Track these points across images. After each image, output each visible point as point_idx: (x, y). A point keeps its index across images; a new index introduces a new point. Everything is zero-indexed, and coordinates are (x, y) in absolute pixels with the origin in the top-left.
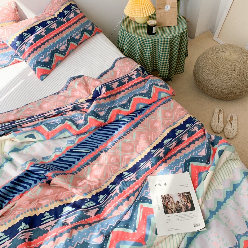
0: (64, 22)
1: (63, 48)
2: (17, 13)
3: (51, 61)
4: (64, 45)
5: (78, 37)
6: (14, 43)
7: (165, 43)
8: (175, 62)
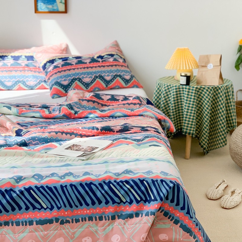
0: (99, 62)
1: (87, 80)
3: (70, 85)
4: (89, 78)
5: (108, 78)
6: (45, 65)
7: (191, 91)
8: (206, 121)
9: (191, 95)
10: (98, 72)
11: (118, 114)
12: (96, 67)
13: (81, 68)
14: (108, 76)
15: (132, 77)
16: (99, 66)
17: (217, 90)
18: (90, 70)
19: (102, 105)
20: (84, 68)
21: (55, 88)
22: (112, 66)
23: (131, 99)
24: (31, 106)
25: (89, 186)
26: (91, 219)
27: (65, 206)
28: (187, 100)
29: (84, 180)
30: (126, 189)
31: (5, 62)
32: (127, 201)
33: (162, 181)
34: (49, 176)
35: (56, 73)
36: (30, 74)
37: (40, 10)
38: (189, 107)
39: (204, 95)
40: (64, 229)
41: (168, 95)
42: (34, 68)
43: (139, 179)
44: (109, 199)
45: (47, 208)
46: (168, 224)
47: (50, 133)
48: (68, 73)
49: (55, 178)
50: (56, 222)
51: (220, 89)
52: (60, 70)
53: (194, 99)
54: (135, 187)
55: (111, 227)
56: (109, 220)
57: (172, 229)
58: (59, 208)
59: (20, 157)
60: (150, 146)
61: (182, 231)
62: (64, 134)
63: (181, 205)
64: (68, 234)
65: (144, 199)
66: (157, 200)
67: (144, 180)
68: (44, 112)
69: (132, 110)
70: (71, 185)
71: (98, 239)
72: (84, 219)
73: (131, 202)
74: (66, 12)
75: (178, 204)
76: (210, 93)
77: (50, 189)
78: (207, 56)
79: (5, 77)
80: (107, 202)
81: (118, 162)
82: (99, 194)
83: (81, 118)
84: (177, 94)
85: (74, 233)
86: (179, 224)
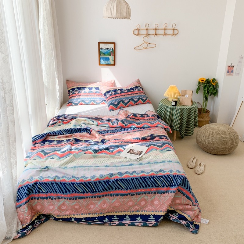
0: (131, 91)
1: (126, 101)
2: (113, 85)
3: (118, 104)
5: (136, 100)
6: (105, 93)
7: (178, 110)
8: (185, 124)
9: (178, 112)
10: (131, 97)
11: (146, 126)
12: (130, 94)
13: (123, 96)
14: (136, 99)
15: (147, 98)
16: (131, 94)
17: (191, 109)
18: (127, 96)
19: (137, 120)
20: (124, 95)
21: (111, 106)
22: (137, 93)
23: (150, 116)
24: (102, 119)
25: (144, 178)
26: (145, 193)
27: (133, 188)
28: (176, 114)
29: (141, 176)
30: (161, 180)
31: (85, 91)
32: (161, 186)
33: (178, 176)
34: (125, 173)
35: (111, 98)
36: (97, 97)
37: (101, 64)
38: (177, 117)
39: (184, 112)
40: (132, 198)
41: (166, 111)
42: (99, 94)
43: (167, 175)
44: (153, 185)
45: (125, 189)
46: (180, 196)
47: (118, 142)
48: (117, 98)
49: (128, 174)
50: (129, 195)
51: (192, 109)
52: (113, 97)
53: (179, 114)
54: (166, 179)
55: (154, 197)
56: (153, 194)
57: (182, 198)
58: (130, 189)
59: (108, 158)
60: (167, 151)
61: (186, 199)
62: (125, 143)
63: (186, 187)
64: (134, 200)
65: (170, 185)
66: (176, 186)
67: (169, 176)
68: (110, 124)
69: (152, 124)
70: (136, 178)
71: (148, 202)
72: (142, 194)
73: (164, 186)
74: (114, 65)
75: (185, 186)
76: (187, 111)
77: (126, 180)
78: (185, 91)
79: (86, 99)
80: (152, 186)
81: (155, 163)
82: (149, 183)
83: (128, 128)
84: (171, 111)
85: (137, 200)
86: (185, 196)
